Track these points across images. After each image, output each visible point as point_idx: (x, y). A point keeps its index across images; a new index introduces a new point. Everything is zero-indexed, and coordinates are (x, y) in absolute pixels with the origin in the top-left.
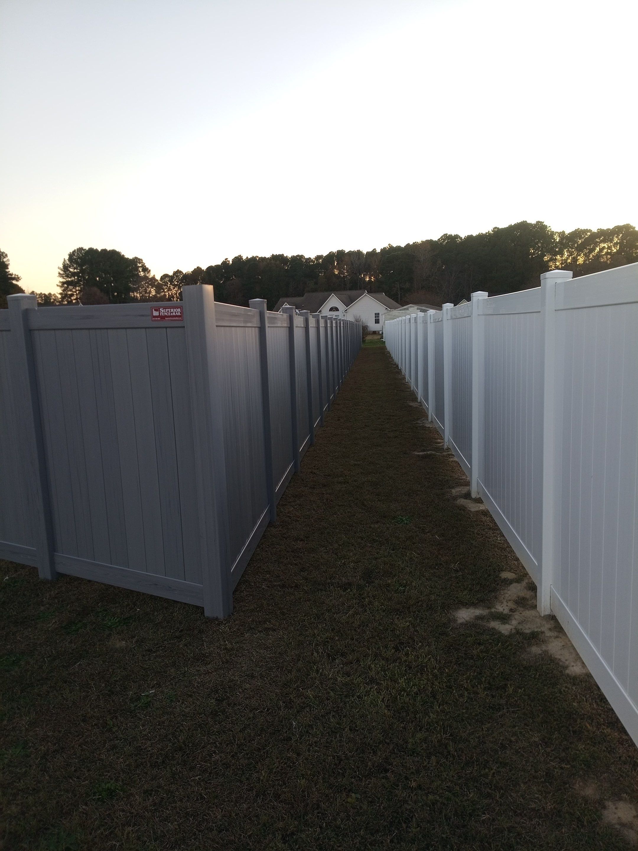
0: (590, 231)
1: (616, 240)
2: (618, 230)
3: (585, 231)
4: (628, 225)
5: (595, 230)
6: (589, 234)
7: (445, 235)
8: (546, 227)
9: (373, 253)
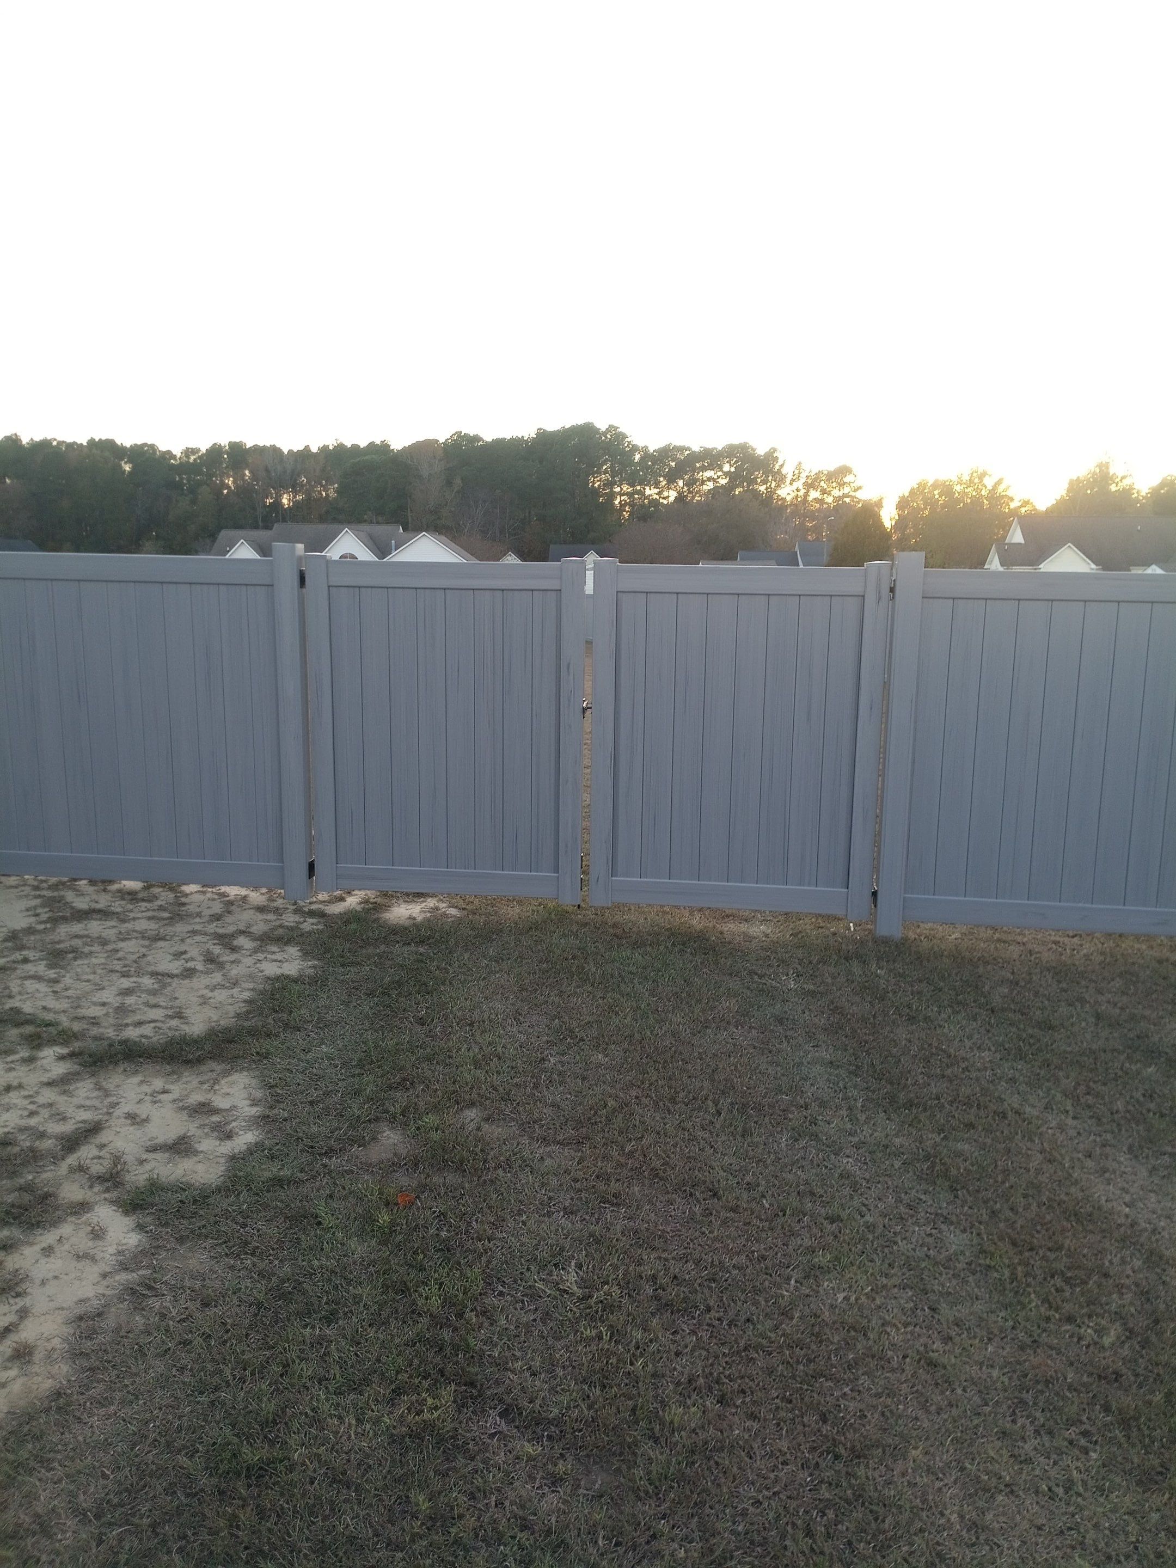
0: (688, 448)
1: (726, 468)
2: (731, 452)
3: (682, 449)
4: (746, 443)
5: (696, 448)
6: (688, 452)
7: (459, 433)
8: (624, 436)
9: (305, 454)
